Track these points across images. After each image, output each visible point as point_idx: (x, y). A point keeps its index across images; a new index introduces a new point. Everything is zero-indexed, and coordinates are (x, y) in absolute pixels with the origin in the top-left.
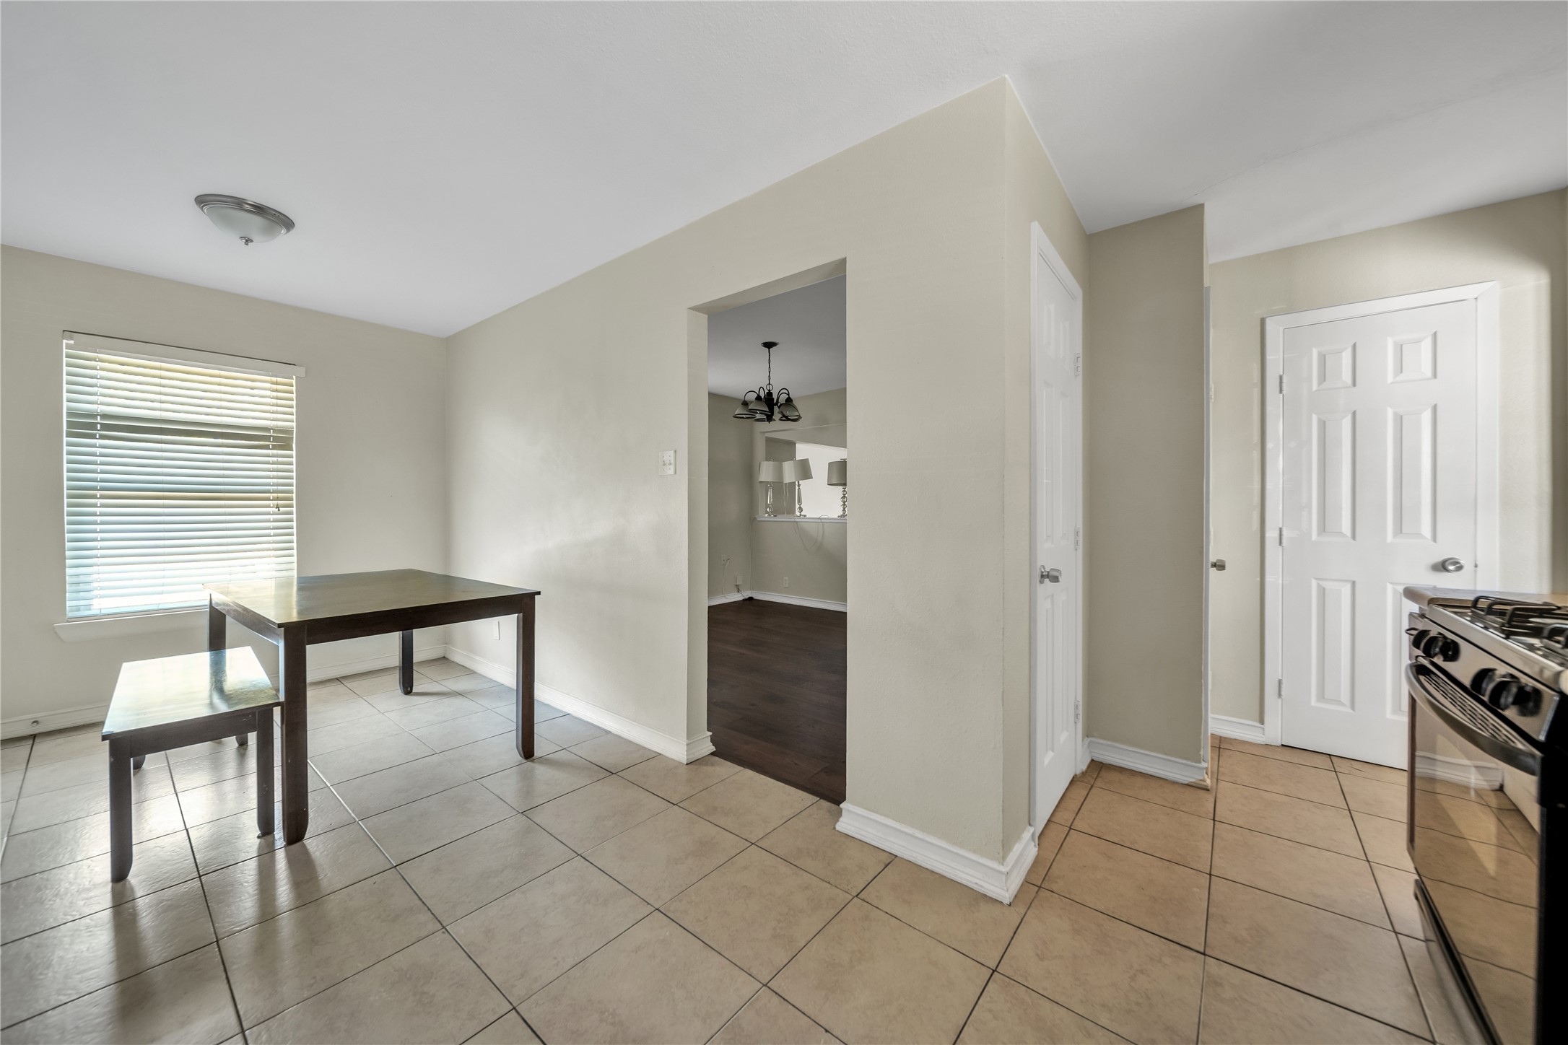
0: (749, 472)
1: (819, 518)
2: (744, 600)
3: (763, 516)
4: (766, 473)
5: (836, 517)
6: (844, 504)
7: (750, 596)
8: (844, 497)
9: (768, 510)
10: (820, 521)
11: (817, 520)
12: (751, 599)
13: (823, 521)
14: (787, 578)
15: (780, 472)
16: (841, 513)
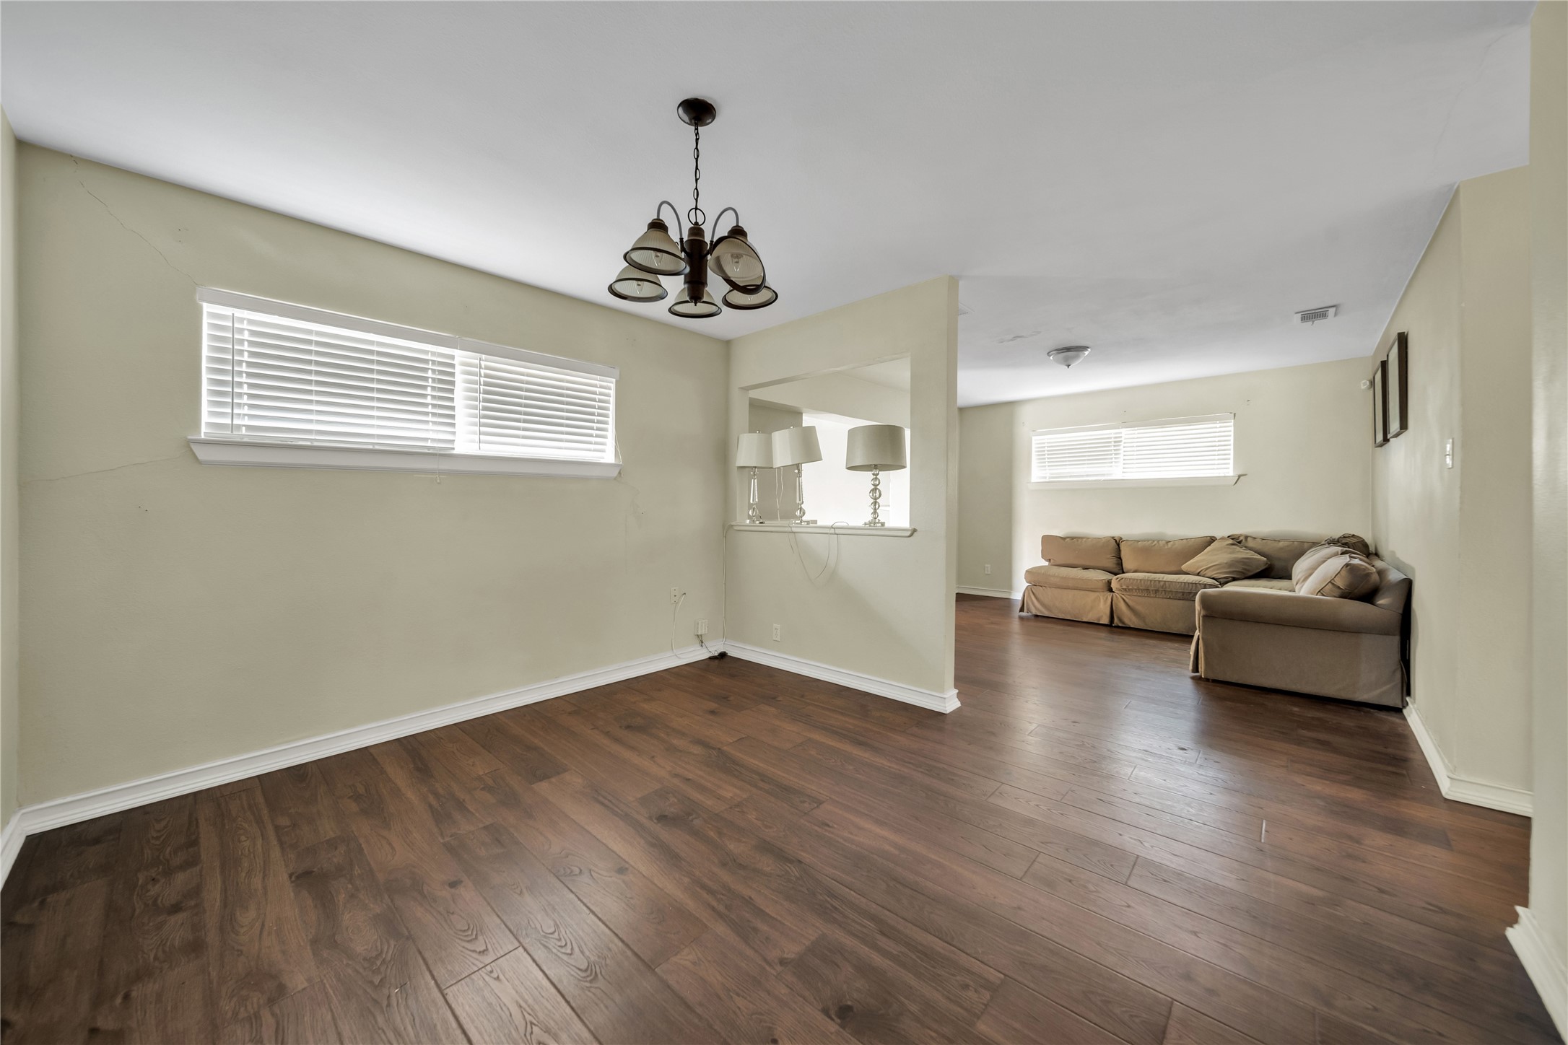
0: (723, 451)
1: (832, 527)
2: (710, 658)
3: (743, 519)
4: (746, 451)
5: (860, 523)
6: (875, 503)
7: (722, 650)
8: (875, 489)
9: (750, 513)
10: (834, 531)
11: (827, 531)
12: (723, 655)
13: (837, 531)
14: (778, 626)
15: (768, 450)
16: (869, 518)
